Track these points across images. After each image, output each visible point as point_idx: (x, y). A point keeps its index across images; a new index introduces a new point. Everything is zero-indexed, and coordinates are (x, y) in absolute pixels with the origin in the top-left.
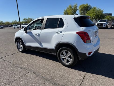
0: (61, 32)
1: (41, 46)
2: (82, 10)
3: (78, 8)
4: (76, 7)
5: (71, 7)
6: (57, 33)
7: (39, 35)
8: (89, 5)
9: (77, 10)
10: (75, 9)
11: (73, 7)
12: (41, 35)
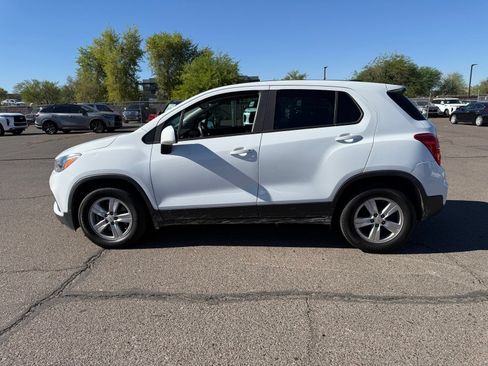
0: (358, 139)
1: (260, 201)
2: (159, 56)
3: (143, 47)
4: (134, 40)
5: (112, 40)
6: (343, 142)
7: (252, 155)
8: (185, 37)
9: (139, 54)
10: (130, 49)
11: (120, 41)
12: (261, 156)
